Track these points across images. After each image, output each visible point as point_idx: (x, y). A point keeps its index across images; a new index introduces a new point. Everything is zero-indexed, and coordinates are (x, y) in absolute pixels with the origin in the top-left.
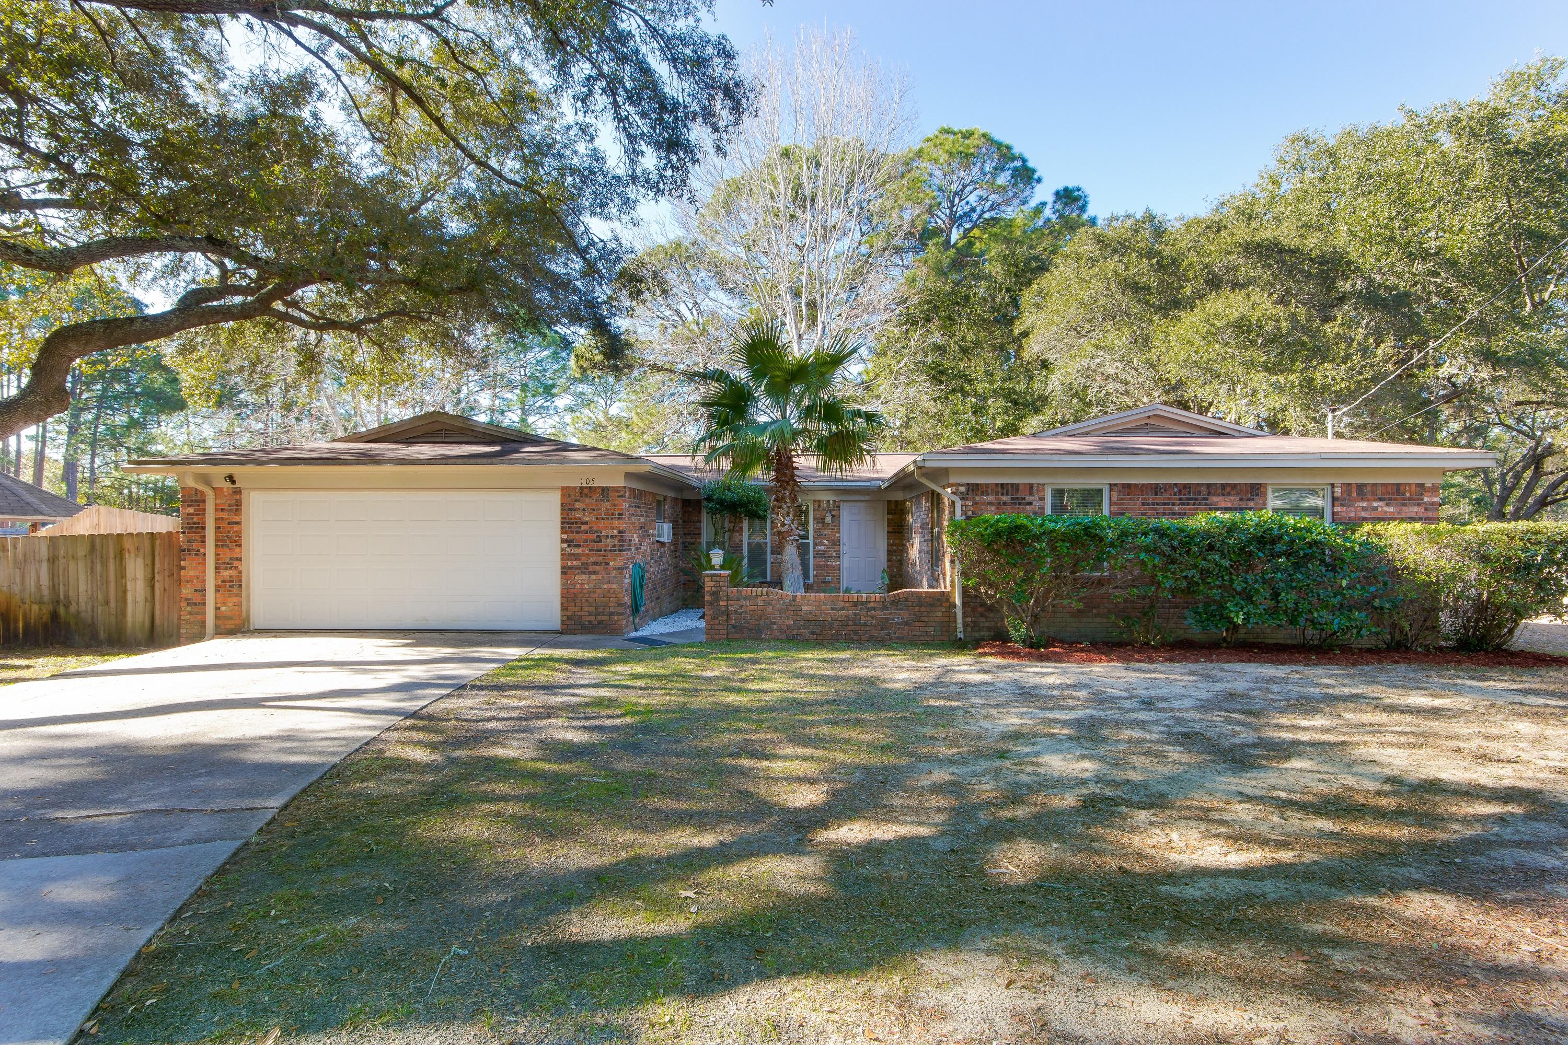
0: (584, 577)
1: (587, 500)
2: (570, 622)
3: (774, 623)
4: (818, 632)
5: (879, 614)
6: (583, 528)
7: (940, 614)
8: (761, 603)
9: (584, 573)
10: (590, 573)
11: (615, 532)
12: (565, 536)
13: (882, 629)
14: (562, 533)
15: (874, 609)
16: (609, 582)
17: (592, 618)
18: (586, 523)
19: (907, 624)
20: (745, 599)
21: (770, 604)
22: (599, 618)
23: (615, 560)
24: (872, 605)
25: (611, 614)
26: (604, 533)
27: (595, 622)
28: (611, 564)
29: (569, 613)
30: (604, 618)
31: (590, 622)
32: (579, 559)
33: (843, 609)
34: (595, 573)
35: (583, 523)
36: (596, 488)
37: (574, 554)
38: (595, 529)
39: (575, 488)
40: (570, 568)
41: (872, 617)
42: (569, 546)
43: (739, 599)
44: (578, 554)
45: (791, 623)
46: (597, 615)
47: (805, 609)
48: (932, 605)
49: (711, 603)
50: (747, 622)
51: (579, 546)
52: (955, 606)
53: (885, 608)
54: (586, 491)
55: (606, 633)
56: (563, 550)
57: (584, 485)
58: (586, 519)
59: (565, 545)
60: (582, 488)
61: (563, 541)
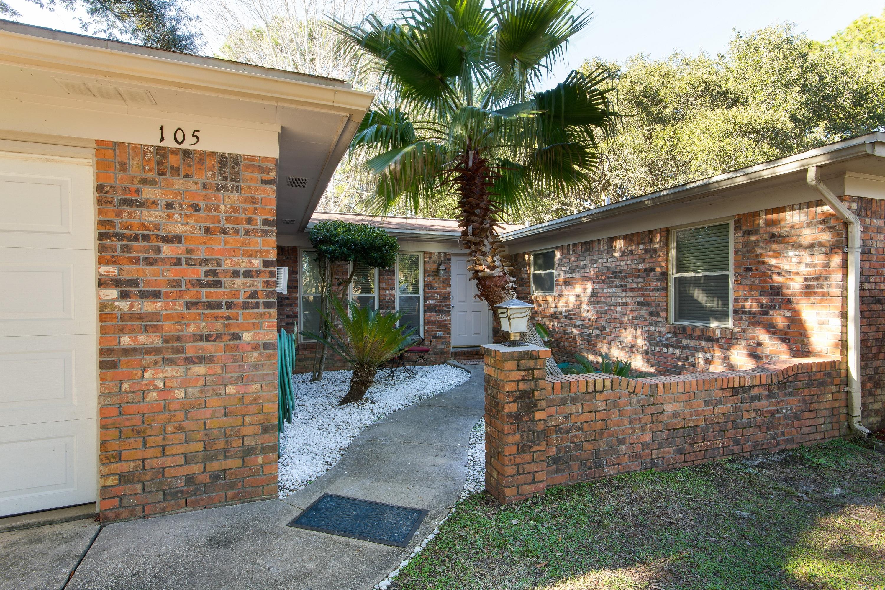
0: (170, 371)
1: (179, 183)
2: (127, 488)
3: (621, 442)
4: (687, 447)
5: (763, 404)
6: (167, 250)
7: (830, 397)
8: (601, 406)
9: (170, 362)
10: (189, 361)
11: (257, 263)
12: (111, 271)
13: (768, 429)
14: (101, 261)
15: (758, 398)
16: (241, 379)
17: (196, 469)
18: (176, 239)
19: (797, 418)
20: (574, 400)
21: (616, 405)
22: (215, 466)
23: (255, 327)
24: (756, 391)
25: (250, 451)
26: (227, 265)
27: (204, 478)
28: (247, 336)
29: (127, 467)
30: (230, 463)
31: (189, 480)
32: (156, 329)
33: (720, 402)
34: (201, 360)
35: (165, 239)
36: (202, 156)
37: (140, 317)
38: (202, 255)
39: (141, 149)
40: (126, 351)
41: (757, 411)
42: (124, 295)
43: (563, 402)
44: (154, 316)
45: (648, 438)
46: (209, 458)
47: (669, 408)
48: (822, 384)
49: (517, 418)
50: (579, 447)
51: (156, 295)
52: (847, 380)
53: (771, 395)
54: (174, 160)
55: (235, 499)
56: (103, 305)
57: (169, 143)
58: (177, 229)
59: (112, 294)
60: (160, 151)
61: (102, 283)
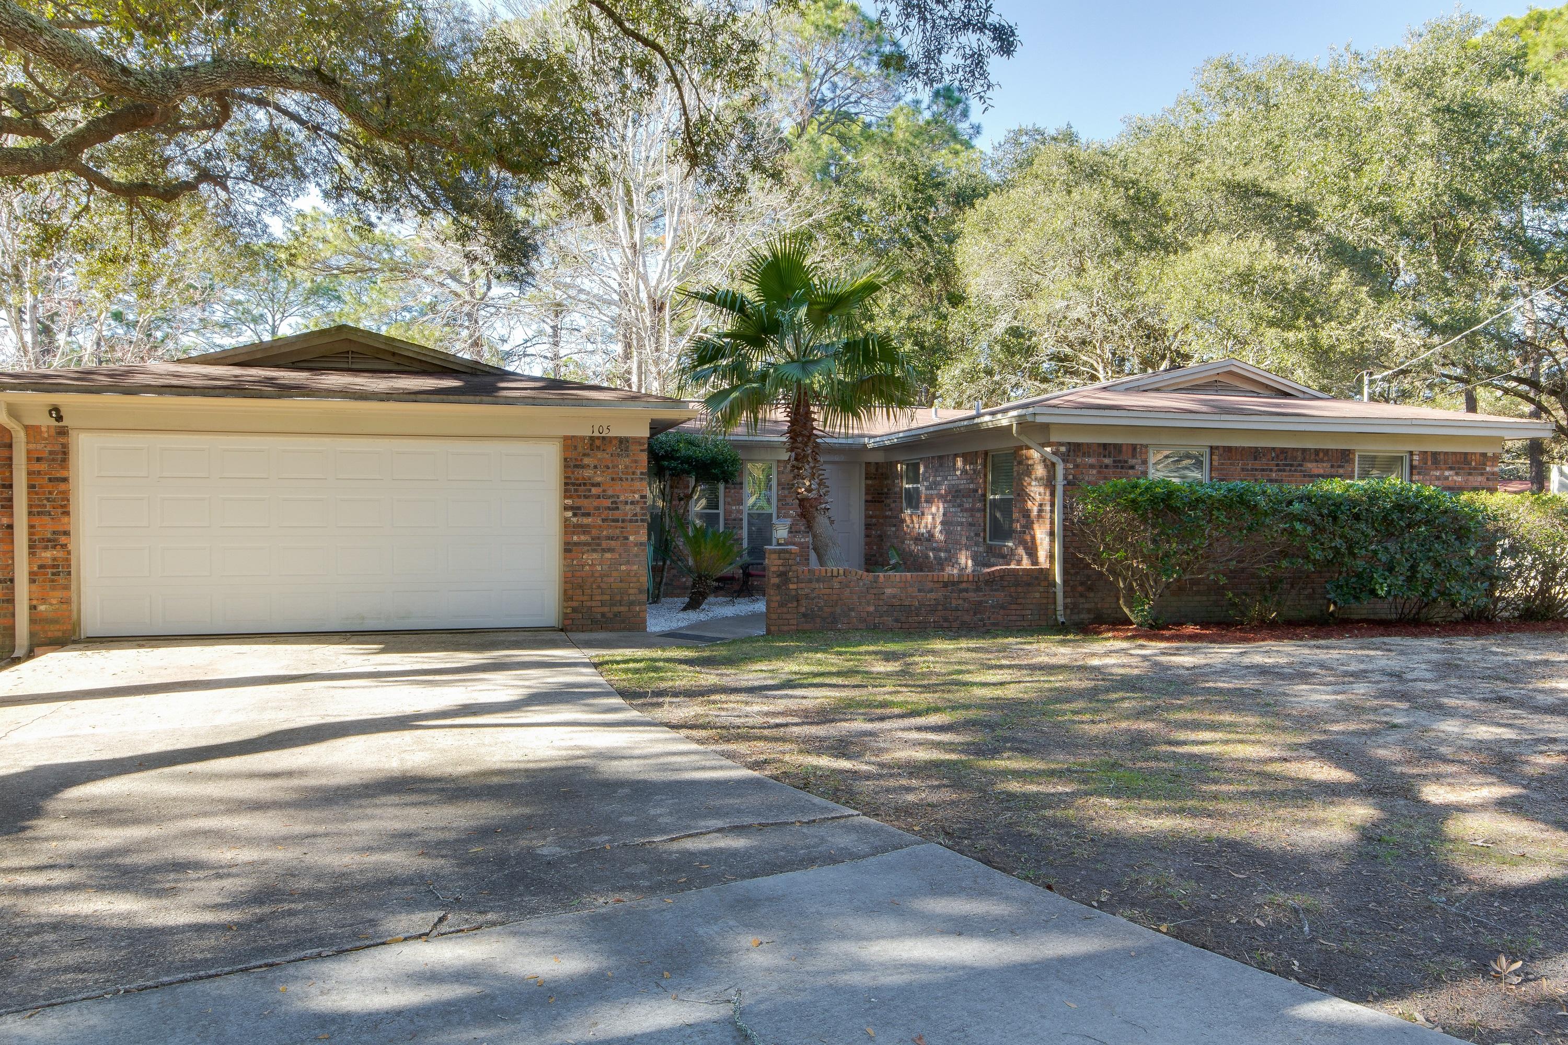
0: (595, 556)
1: (600, 455)
2: (574, 615)
3: (852, 610)
4: (903, 619)
5: (972, 596)
6: (594, 491)
7: (1037, 595)
8: (836, 585)
9: (594, 551)
10: (604, 550)
11: (637, 496)
12: (569, 502)
13: (975, 614)
14: (566, 497)
15: (966, 591)
16: (628, 563)
17: (606, 609)
18: (598, 485)
19: (1003, 607)
20: (818, 581)
21: (848, 586)
22: (616, 609)
23: (636, 533)
24: (964, 586)
25: (632, 603)
26: (622, 498)
27: (610, 615)
28: (631, 538)
29: (575, 604)
30: (622, 609)
31: (603, 615)
32: (589, 533)
33: (931, 591)
34: (610, 550)
35: (593, 485)
36: (611, 438)
37: (581, 526)
38: (610, 493)
39: (583, 438)
40: (576, 544)
41: (964, 600)
42: (575, 515)
43: (810, 581)
44: (587, 526)
45: (872, 609)
46: (612, 605)
47: (888, 591)
48: (1029, 585)
49: (778, 587)
50: (821, 609)
51: (588, 515)
52: (1054, 584)
53: (978, 589)
54: (598, 443)
55: (624, 629)
56: (566, 520)
57: (596, 434)
58: (599, 479)
59: (570, 514)
60: (592, 438)
61: (566, 508)
